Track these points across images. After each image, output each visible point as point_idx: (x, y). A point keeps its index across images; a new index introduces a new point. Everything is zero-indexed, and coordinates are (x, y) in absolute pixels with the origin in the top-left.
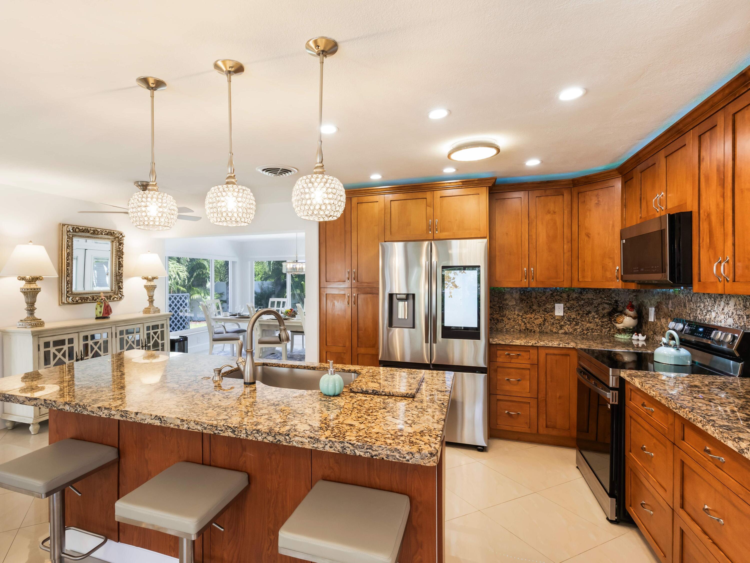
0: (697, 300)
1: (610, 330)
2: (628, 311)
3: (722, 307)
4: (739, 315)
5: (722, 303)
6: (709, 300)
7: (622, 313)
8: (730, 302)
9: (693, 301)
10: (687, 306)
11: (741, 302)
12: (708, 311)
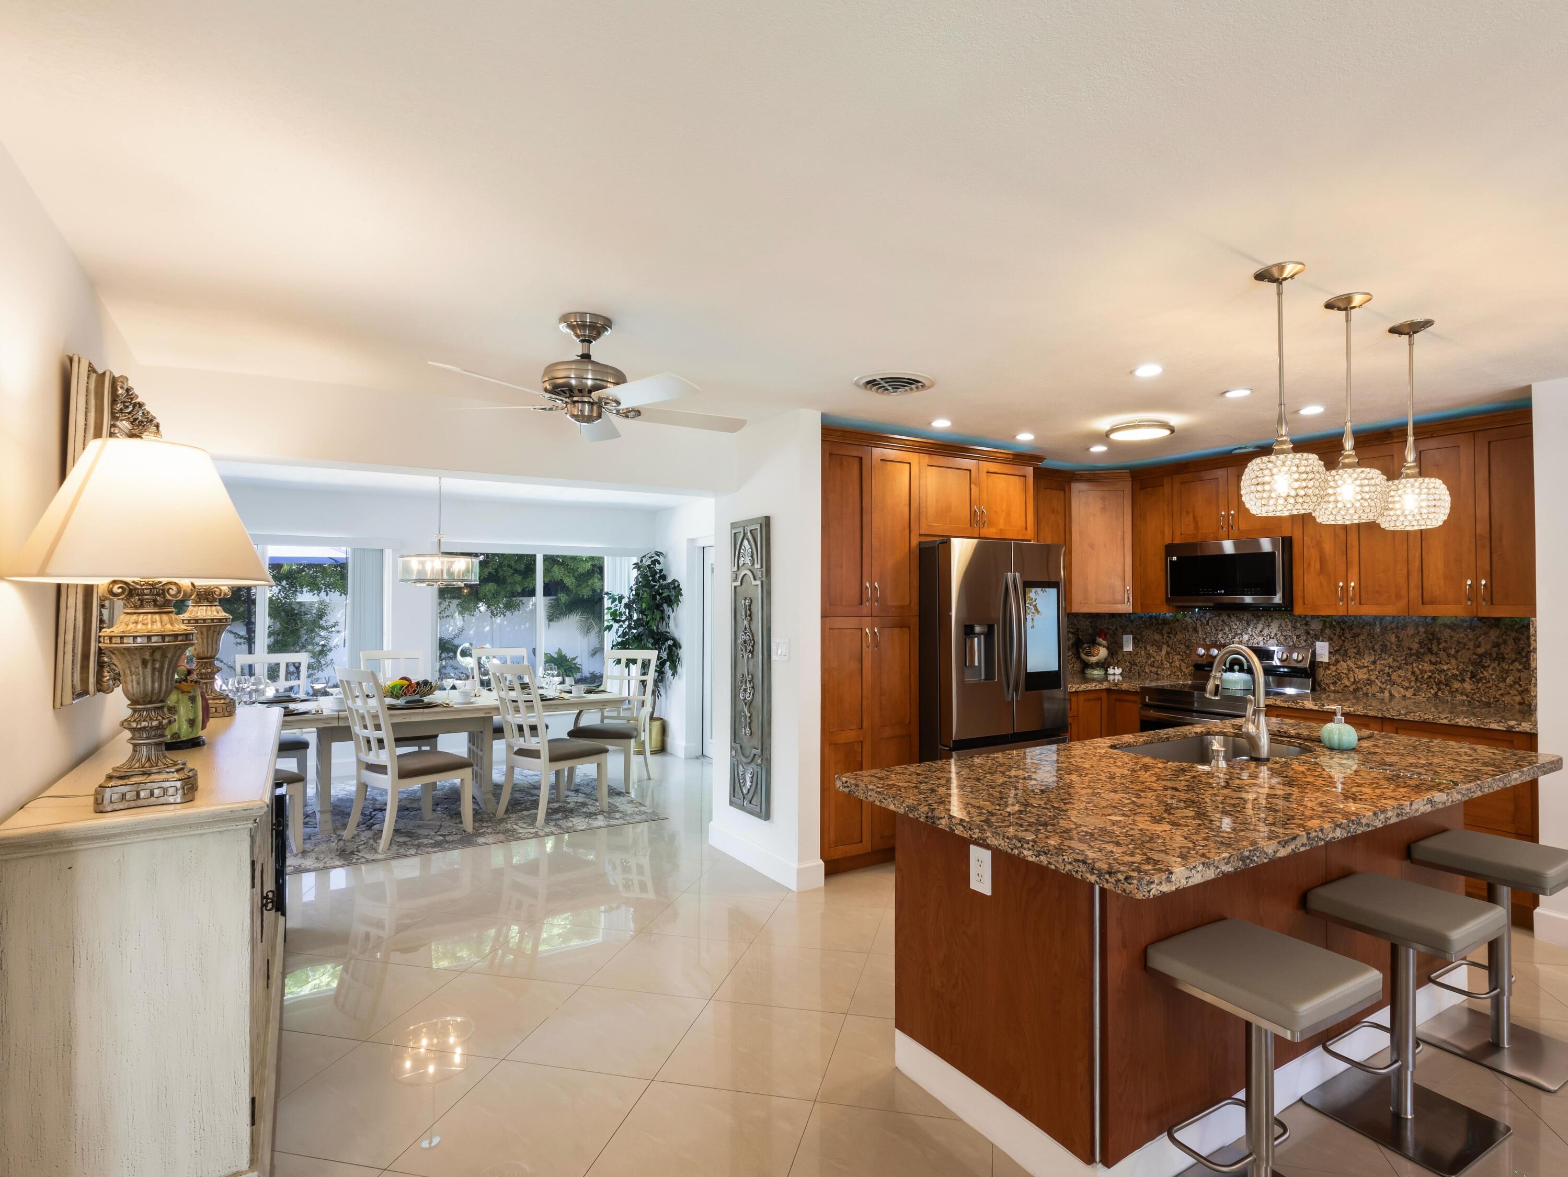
0: (1218, 623)
1: (1073, 667)
2: (1100, 640)
3: (1259, 629)
4: (1285, 636)
5: (1260, 626)
6: (1238, 623)
7: (1093, 643)
8: (1273, 625)
9: (1210, 624)
10: (1200, 630)
11: (1289, 623)
12: (1236, 634)
